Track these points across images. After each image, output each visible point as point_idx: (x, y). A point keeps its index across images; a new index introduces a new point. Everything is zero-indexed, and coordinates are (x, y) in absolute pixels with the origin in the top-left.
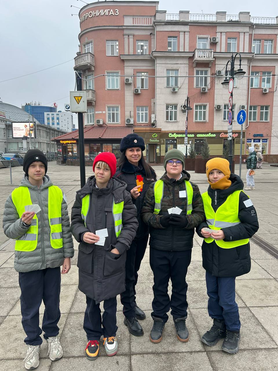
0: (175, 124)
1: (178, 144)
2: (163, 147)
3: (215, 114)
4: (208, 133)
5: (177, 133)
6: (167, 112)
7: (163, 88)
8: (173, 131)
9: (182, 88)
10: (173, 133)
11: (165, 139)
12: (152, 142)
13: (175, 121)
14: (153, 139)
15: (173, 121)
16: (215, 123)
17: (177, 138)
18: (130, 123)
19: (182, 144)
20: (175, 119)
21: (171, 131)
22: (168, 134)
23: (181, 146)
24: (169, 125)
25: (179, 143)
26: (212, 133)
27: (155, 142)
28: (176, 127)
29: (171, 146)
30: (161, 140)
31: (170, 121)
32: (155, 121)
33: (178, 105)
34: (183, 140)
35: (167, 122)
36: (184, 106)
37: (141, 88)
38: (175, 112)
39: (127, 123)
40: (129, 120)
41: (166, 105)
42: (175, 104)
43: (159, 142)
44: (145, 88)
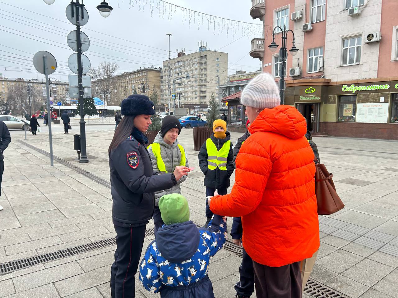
0: (354, 70)
1: (359, 102)
2: (333, 108)
5: (358, 84)
6: (345, 52)
7: (338, 13)
8: (349, 81)
9: (370, 5)
10: (349, 85)
11: (336, 96)
13: (357, 64)
14: (305, 95)
15: (354, 64)
17: (357, 92)
18: (294, 75)
19: (365, 103)
20: (358, 60)
21: (346, 82)
22: (341, 86)
23: (363, 106)
24: (345, 71)
25: (360, 101)
28: (357, 73)
29: (350, 106)
30: (330, 97)
31: (348, 65)
32: (322, 68)
33: (363, 36)
34: (368, 95)
35: (343, 67)
36: (370, 36)
37: (316, 22)
38: (359, 49)
39: (290, 76)
40: (293, 71)
41: (344, 40)
42: (359, 36)
43: (322, 99)
44: (321, 20)
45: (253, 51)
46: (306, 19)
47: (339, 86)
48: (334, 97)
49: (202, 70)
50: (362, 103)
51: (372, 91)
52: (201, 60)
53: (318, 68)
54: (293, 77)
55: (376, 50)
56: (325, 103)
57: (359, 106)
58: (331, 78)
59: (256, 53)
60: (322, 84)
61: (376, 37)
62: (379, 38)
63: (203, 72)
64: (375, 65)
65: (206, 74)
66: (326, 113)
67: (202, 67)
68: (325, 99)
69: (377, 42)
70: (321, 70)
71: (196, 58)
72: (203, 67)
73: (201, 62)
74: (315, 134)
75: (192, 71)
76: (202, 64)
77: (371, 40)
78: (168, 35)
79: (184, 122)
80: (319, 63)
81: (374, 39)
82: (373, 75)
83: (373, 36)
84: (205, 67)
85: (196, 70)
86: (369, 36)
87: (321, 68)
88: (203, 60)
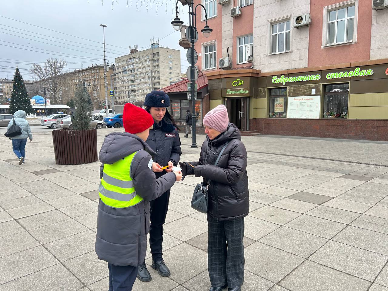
0: (284, 59)
1: (289, 96)
2: (263, 102)
3: (374, 22)
4: (353, 68)
5: (288, 75)
6: (274, 38)
8: (279, 72)
10: (279, 76)
11: (266, 89)
12: (232, 95)
13: (287, 51)
14: (233, 89)
15: (284, 52)
16: (375, 44)
17: (288, 83)
18: (223, 66)
19: (296, 96)
20: (288, 47)
21: (275, 72)
22: (271, 77)
23: (295, 99)
24: (274, 60)
25: (291, 94)
26: (363, 67)
27: (239, 94)
28: (287, 62)
29: (280, 101)
30: (260, 90)
31: (278, 53)
32: (251, 57)
33: (291, 20)
34: (299, 87)
35: (273, 56)
36: (299, 19)
37: (244, 6)
38: (288, 34)
39: (220, 67)
40: (222, 62)
41: (272, 24)
42: (288, 20)
43: (251, 93)
44: (250, 4)
45: (181, 40)
46: (234, 3)
47: (269, 77)
48: (264, 90)
49: (155, 67)
50: (293, 96)
51: (302, 82)
52: (154, 57)
53: (247, 58)
54: (222, 68)
55: (305, 35)
56: (255, 97)
57: (290, 99)
58: (260, 69)
59: (184, 42)
60: (250, 75)
61: (305, 19)
62: (308, 21)
63: (156, 69)
64: (305, 53)
65: (158, 71)
66: (256, 108)
67: (154, 64)
68: (255, 93)
69: (306, 25)
70: (250, 60)
71: (148, 56)
72: (156, 64)
73: (154, 59)
74: (245, 133)
75: (145, 68)
76: (154, 61)
77: (300, 23)
78: (102, 26)
79: (112, 120)
80: (248, 52)
81: (303, 22)
82: (303, 64)
83: (302, 19)
84: (157, 64)
85: (149, 67)
86: (297, 19)
87: (249, 57)
88: (156, 57)
